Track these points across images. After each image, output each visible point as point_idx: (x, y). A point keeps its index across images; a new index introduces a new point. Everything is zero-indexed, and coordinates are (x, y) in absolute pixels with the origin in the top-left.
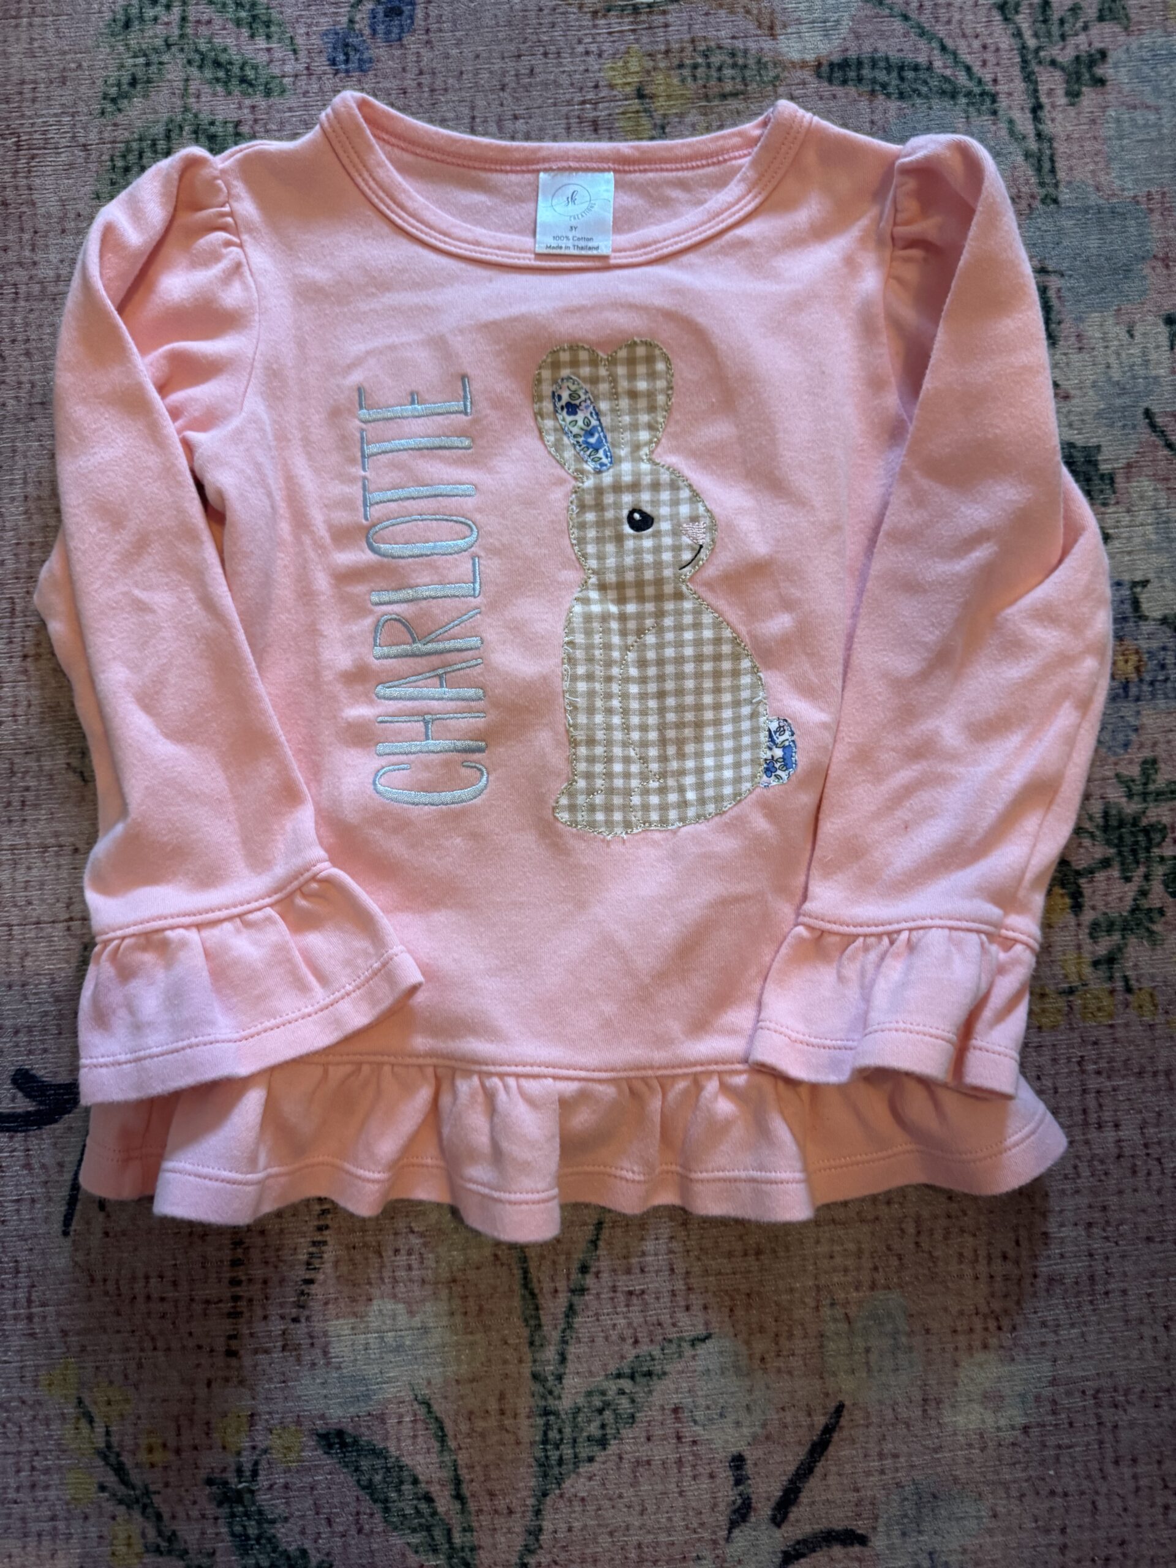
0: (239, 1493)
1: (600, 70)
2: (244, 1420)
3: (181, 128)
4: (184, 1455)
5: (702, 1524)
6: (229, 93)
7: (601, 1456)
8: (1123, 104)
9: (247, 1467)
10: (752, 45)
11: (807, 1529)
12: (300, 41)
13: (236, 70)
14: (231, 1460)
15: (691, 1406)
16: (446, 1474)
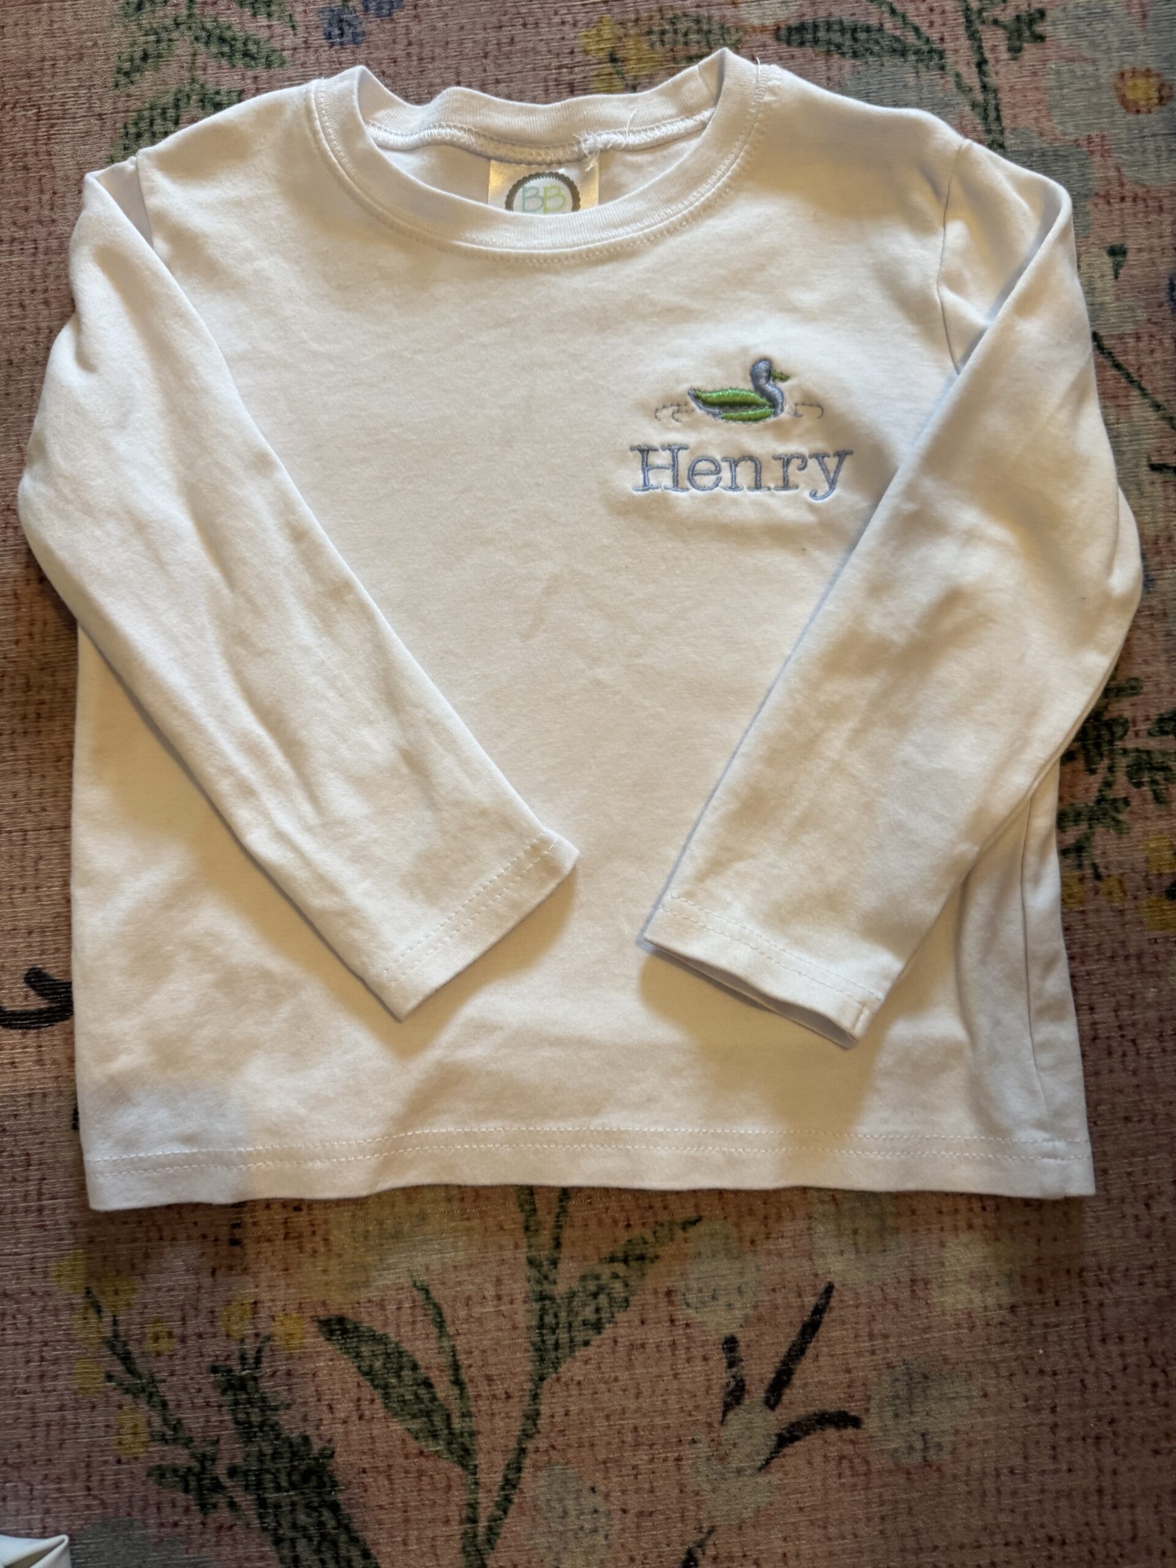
0: (241, 1378)
1: (575, 38)
2: (248, 1308)
3: (189, 97)
4: (190, 1343)
5: (697, 1407)
6: (234, 66)
7: (596, 1340)
8: (1061, 57)
9: (251, 1354)
10: (715, 13)
11: (802, 1411)
12: (298, 18)
13: (239, 45)
14: (234, 1347)
15: (683, 1290)
16: (445, 1360)
